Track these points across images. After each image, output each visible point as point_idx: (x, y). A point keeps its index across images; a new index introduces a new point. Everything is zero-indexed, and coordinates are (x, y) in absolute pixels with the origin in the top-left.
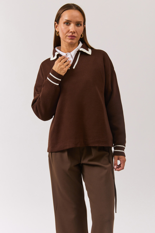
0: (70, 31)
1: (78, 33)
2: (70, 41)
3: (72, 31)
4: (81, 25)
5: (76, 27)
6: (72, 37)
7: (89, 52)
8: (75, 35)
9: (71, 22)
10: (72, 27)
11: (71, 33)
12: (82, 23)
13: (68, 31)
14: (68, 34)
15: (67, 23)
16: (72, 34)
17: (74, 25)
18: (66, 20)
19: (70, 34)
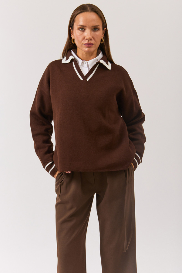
0: (86, 38)
1: (96, 39)
2: (87, 49)
3: (88, 37)
4: (99, 29)
5: (93, 33)
6: (89, 45)
7: (109, 67)
8: (93, 42)
9: (86, 28)
10: (88, 33)
11: (87, 40)
12: (101, 27)
13: (84, 38)
14: (84, 42)
15: (82, 29)
16: (89, 41)
17: (89, 30)
18: (80, 25)
19: (86, 42)
